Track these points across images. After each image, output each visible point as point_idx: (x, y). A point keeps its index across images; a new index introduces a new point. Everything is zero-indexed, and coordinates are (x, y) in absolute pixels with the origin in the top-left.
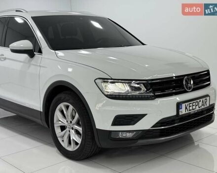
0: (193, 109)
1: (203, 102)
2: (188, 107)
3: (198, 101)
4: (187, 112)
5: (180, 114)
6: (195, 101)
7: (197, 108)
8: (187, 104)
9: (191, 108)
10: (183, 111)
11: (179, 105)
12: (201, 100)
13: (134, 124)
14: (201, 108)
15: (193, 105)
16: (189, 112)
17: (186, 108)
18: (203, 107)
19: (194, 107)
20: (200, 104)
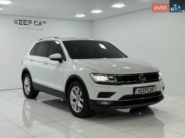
0: (144, 92)
1: (151, 88)
2: (140, 91)
3: (147, 88)
4: (140, 93)
5: (135, 94)
6: (145, 88)
7: (147, 92)
8: (139, 89)
9: (142, 91)
10: (137, 92)
11: (135, 89)
12: (150, 88)
13: (109, 97)
14: (149, 92)
15: (144, 90)
16: (141, 93)
17: (139, 91)
18: (151, 92)
19: (144, 91)
20: (149, 90)
